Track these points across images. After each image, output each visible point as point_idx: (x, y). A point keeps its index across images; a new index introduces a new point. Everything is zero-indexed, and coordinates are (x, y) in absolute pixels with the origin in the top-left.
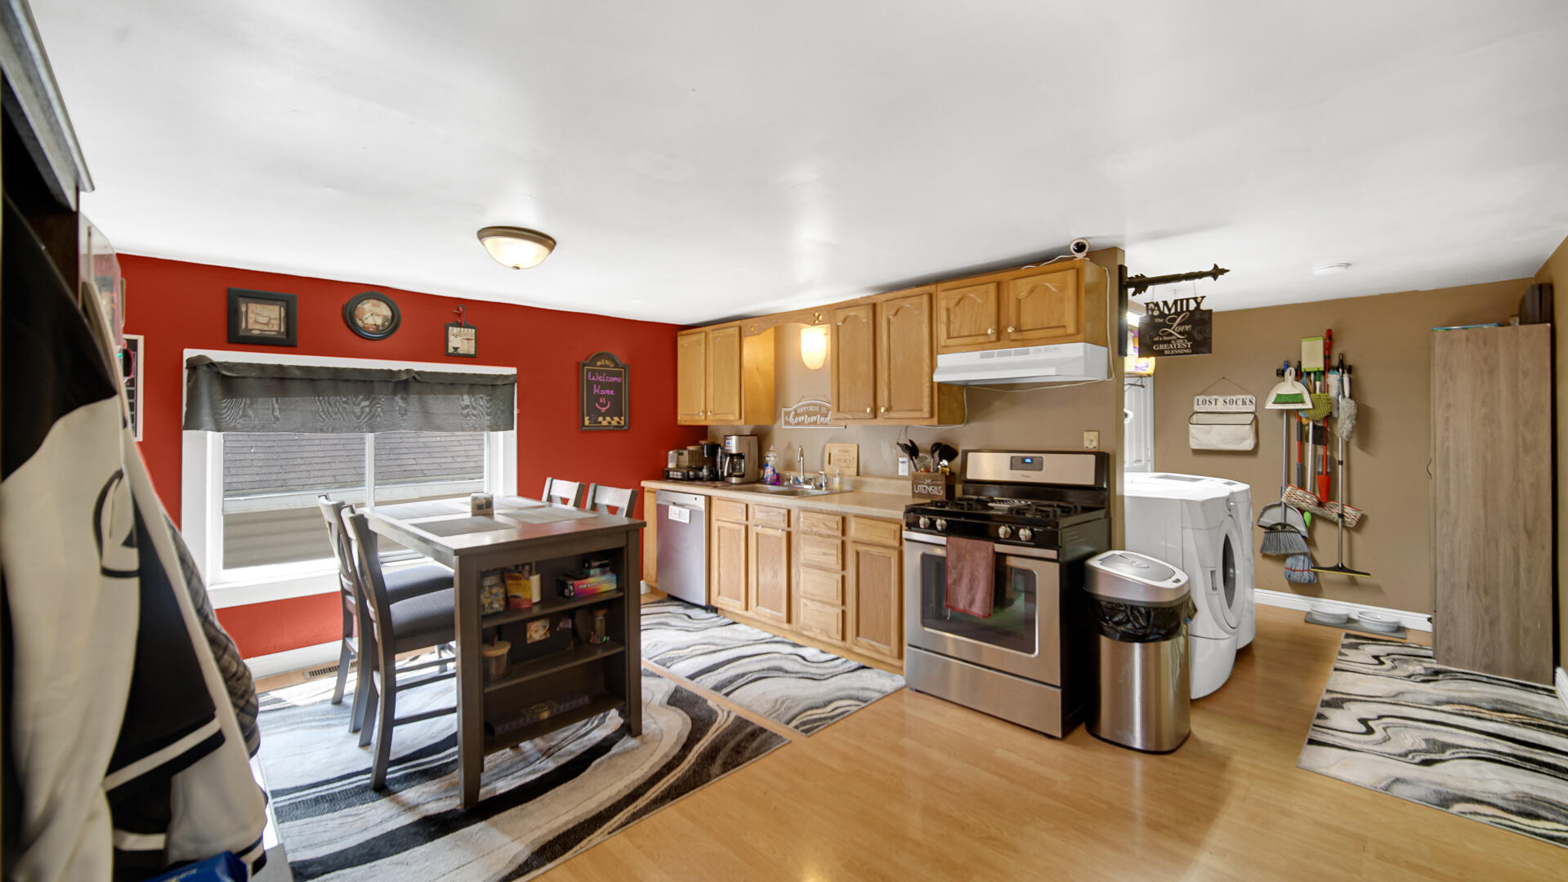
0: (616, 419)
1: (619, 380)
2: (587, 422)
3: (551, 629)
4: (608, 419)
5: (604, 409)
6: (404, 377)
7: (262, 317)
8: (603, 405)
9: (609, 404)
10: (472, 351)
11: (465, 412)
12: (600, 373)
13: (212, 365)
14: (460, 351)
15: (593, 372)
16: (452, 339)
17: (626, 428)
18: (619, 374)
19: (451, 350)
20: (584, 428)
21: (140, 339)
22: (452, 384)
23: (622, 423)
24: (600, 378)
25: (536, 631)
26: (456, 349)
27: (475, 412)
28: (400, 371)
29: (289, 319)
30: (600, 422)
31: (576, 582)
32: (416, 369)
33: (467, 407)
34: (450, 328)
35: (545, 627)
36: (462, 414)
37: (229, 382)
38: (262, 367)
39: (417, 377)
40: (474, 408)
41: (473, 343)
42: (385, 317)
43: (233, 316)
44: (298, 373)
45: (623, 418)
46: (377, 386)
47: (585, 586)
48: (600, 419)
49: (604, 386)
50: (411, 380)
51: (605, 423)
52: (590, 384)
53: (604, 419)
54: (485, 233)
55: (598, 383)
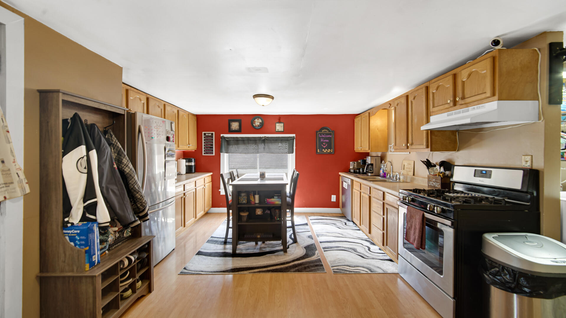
0: (329, 150)
1: (331, 136)
2: (318, 151)
3: (263, 212)
4: (326, 150)
5: (325, 147)
6: (263, 139)
7: (235, 126)
8: (324, 145)
9: (327, 145)
10: (282, 130)
11: (279, 148)
12: (323, 134)
13: (224, 138)
14: (279, 130)
15: (321, 134)
16: (277, 127)
17: (333, 153)
18: (330, 134)
19: (277, 130)
20: (317, 153)
21: (214, 133)
22: (276, 140)
23: (332, 151)
24: (323, 136)
25: (259, 212)
26: (278, 130)
27: (282, 148)
28: (263, 137)
29: (240, 126)
30: (323, 151)
31: (268, 199)
32: (267, 136)
33: (280, 147)
34: (277, 124)
35: (261, 211)
36: (279, 149)
37: (228, 142)
38: (234, 138)
39: (267, 139)
40: (282, 147)
41: (283, 128)
42: (260, 123)
43: (230, 126)
44: (240, 139)
45: (332, 150)
46: (257, 141)
47: (270, 201)
48: (323, 150)
49: (325, 139)
50: (265, 139)
51: (325, 151)
52: (320, 138)
53: (325, 150)
54: (256, 96)
55: (322, 138)
